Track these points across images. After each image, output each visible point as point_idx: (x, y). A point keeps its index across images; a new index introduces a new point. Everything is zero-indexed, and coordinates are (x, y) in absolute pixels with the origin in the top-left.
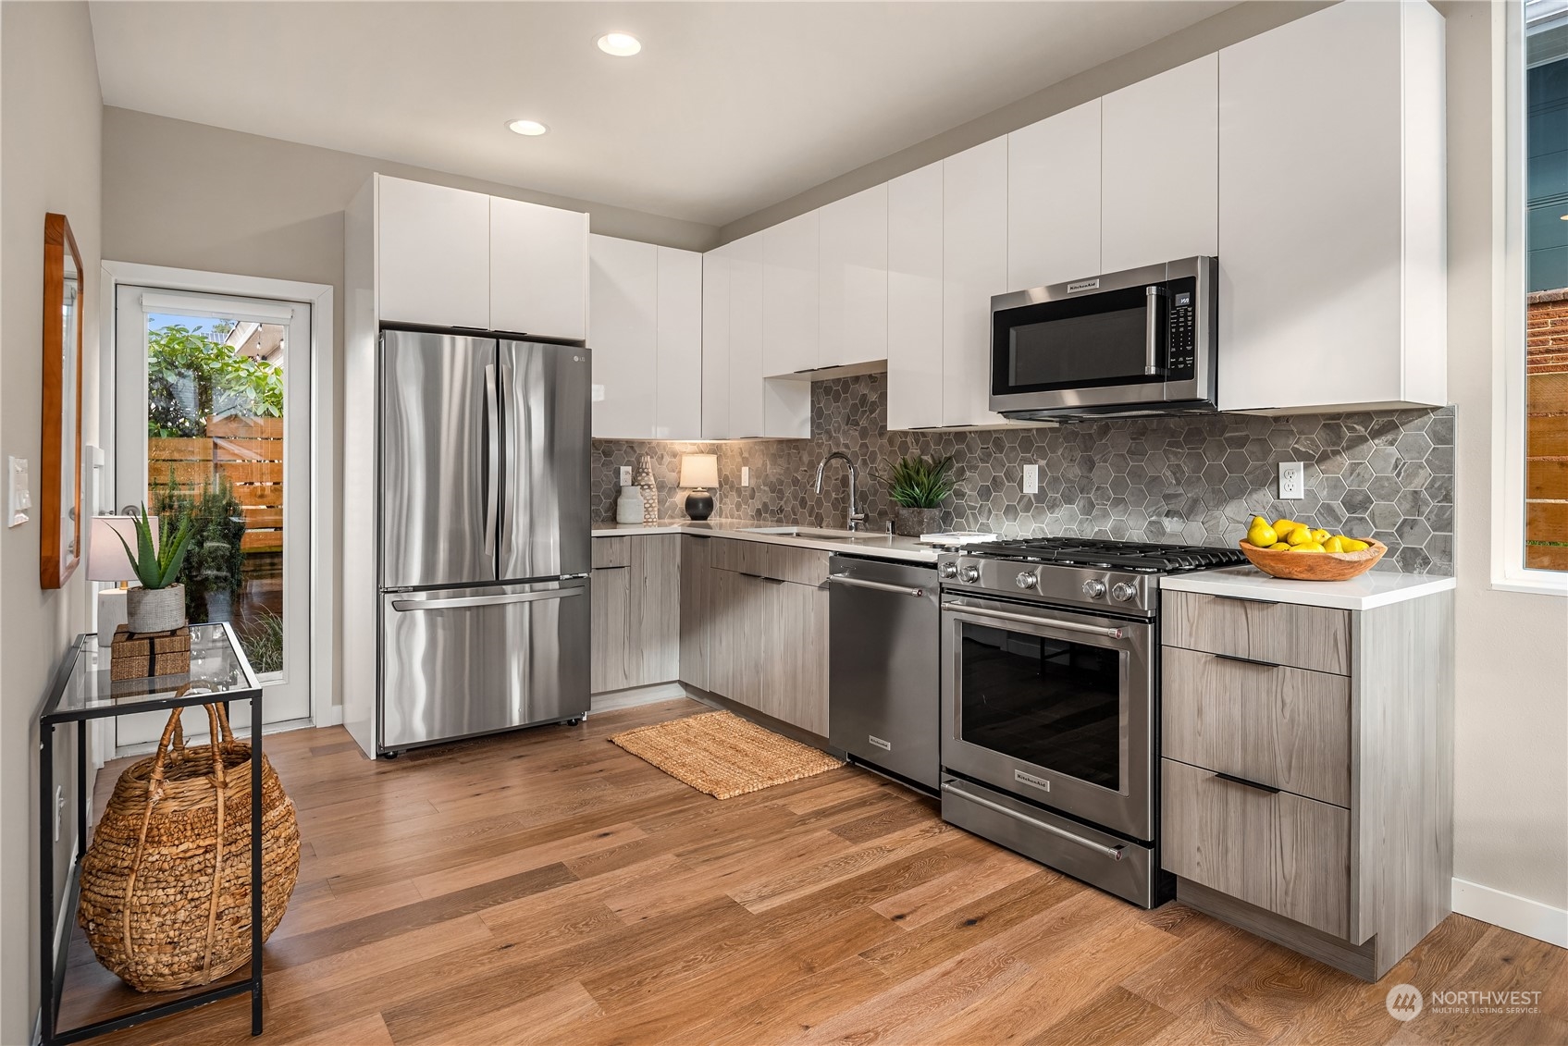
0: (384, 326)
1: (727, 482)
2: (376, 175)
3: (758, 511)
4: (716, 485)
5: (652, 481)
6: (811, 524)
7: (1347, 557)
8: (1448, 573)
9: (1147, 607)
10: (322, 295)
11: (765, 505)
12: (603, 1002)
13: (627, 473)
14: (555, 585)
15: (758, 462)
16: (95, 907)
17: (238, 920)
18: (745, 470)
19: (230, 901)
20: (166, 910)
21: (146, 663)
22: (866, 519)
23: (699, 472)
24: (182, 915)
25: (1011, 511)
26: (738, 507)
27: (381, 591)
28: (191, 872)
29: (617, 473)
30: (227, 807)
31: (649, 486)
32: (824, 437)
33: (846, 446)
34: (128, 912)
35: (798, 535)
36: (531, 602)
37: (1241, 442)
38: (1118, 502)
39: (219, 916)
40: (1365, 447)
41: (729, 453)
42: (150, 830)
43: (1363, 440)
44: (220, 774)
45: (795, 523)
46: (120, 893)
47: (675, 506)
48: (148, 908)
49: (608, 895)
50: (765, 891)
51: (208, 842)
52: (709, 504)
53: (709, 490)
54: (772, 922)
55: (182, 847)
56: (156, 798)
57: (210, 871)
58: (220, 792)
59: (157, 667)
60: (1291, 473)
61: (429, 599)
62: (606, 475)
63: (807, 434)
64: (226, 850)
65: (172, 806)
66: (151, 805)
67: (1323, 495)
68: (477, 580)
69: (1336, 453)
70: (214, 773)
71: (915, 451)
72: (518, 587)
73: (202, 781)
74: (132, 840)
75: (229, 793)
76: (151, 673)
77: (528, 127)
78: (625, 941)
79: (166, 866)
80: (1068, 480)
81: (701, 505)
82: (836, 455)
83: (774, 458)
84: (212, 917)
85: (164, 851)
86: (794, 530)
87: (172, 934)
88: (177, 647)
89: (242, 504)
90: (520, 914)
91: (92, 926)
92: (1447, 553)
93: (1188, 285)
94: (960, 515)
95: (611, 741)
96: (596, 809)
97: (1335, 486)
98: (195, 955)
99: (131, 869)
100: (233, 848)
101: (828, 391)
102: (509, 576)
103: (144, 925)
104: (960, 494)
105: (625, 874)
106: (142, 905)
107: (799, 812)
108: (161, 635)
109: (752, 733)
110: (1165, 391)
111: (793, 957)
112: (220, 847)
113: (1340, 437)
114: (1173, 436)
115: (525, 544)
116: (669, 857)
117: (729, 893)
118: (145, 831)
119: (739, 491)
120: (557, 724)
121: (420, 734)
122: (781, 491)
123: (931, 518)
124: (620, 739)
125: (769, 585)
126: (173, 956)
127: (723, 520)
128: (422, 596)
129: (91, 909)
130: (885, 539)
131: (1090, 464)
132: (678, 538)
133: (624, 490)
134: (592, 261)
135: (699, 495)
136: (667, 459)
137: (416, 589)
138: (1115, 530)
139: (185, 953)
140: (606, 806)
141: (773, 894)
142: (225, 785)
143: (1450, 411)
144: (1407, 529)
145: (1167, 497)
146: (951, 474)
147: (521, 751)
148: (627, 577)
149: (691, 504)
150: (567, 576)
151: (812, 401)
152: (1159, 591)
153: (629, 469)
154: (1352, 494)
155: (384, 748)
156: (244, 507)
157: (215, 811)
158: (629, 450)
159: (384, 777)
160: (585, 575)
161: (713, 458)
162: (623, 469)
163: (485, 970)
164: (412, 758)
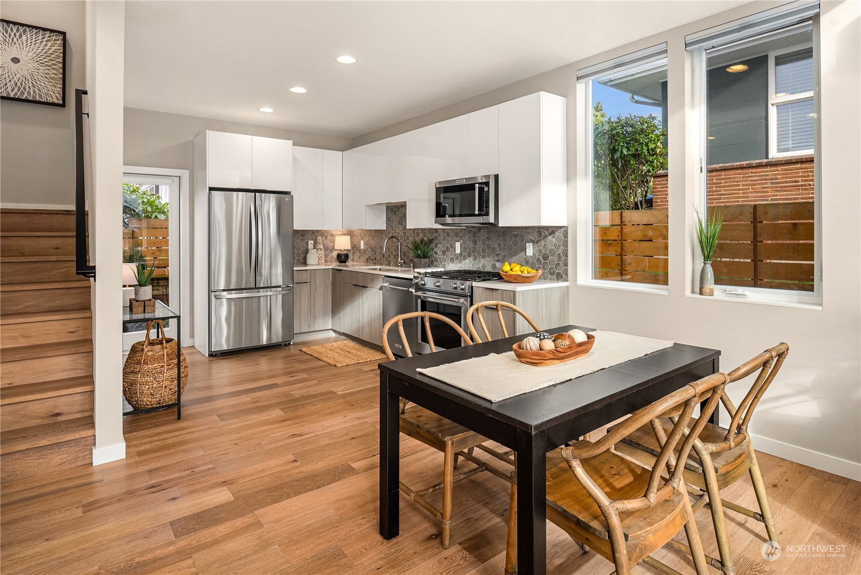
0: (211, 189)
1: (355, 247)
2: (207, 131)
3: (367, 259)
4: (350, 248)
5: (322, 247)
6: (386, 265)
7: (528, 275)
8: (567, 281)
9: (467, 292)
10: (185, 174)
11: (370, 257)
12: (285, 412)
13: (311, 243)
14: (280, 289)
15: (367, 239)
16: (128, 383)
17: (171, 389)
18: (362, 242)
19: (169, 383)
20: (150, 384)
21: (143, 309)
22: (404, 262)
23: (343, 243)
24: (155, 385)
25: (452, 260)
26: (360, 258)
27: (210, 292)
28: (157, 373)
29: (307, 243)
30: (167, 355)
31: (320, 249)
32: (391, 229)
33: (398, 233)
34: (138, 384)
35: (380, 270)
36: (270, 296)
37: (516, 236)
38: (484, 257)
39: (165, 387)
40: (547, 238)
41: (356, 235)
42: (144, 360)
43: (547, 236)
44: (165, 344)
45: (381, 264)
46: (136, 379)
47: (332, 257)
48: (145, 383)
49: (291, 391)
50: (345, 389)
51: (162, 364)
52: (347, 256)
53: (348, 250)
54: (344, 396)
55: (154, 366)
56: (146, 351)
57: (163, 373)
58: (165, 350)
59: (146, 310)
60: (529, 246)
61: (228, 294)
62: (303, 245)
63: (384, 228)
64: (167, 367)
65: (150, 353)
66: (144, 353)
67: (537, 254)
68: (248, 287)
69: (540, 240)
70: (162, 344)
71: (421, 235)
72: (265, 290)
73: (159, 346)
74: (139, 363)
75: (168, 350)
76: (144, 312)
77: (267, 110)
78: (296, 400)
79: (150, 370)
80: (469, 248)
81: (343, 257)
82: (393, 237)
83: (373, 237)
84: (164, 387)
85: (149, 366)
86: (378, 267)
87: (152, 391)
88: (152, 304)
89: (146, 257)
90: (261, 395)
91: (127, 389)
92: (567, 274)
93: (487, 184)
94: (436, 261)
95: (301, 350)
96: (291, 370)
97: (540, 251)
98: (158, 399)
99: (139, 371)
100: (169, 367)
101: (392, 210)
102: (261, 285)
103: (144, 388)
104: (436, 253)
105: (298, 386)
106: (143, 382)
107: (365, 370)
108: (146, 300)
109: (357, 347)
110: (481, 220)
111: (349, 403)
112: (165, 366)
113: (541, 235)
114: (498, 233)
115: (268, 274)
116: (315, 382)
117: (332, 390)
118: (143, 360)
119: (360, 251)
120: (281, 345)
121: (225, 347)
122: (375, 251)
123: (425, 262)
124: (304, 349)
125: (363, 288)
126: (152, 399)
127: (354, 263)
128: (225, 293)
129: (127, 384)
130: (410, 271)
131: (475, 242)
132: (331, 270)
133: (309, 251)
134: (293, 156)
135: (343, 252)
136: (329, 237)
137: (223, 290)
138: (484, 266)
139: (155, 398)
140: (295, 369)
141: (347, 390)
142: (166, 348)
143: (567, 227)
144: (557, 266)
145: (497, 255)
146: (433, 245)
147: (265, 354)
148: (309, 286)
149: (339, 256)
150: (284, 286)
151: (386, 214)
152: (472, 287)
153: (312, 242)
154: (544, 254)
155: (212, 352)
156: (147, 258)
157: (164, 355)
158: (312, 234)
159: (212, 362)
160: (291, 285)
161: (349, 237)
162: (310, 242)
163: (249, 406)
164: (222, 356)
